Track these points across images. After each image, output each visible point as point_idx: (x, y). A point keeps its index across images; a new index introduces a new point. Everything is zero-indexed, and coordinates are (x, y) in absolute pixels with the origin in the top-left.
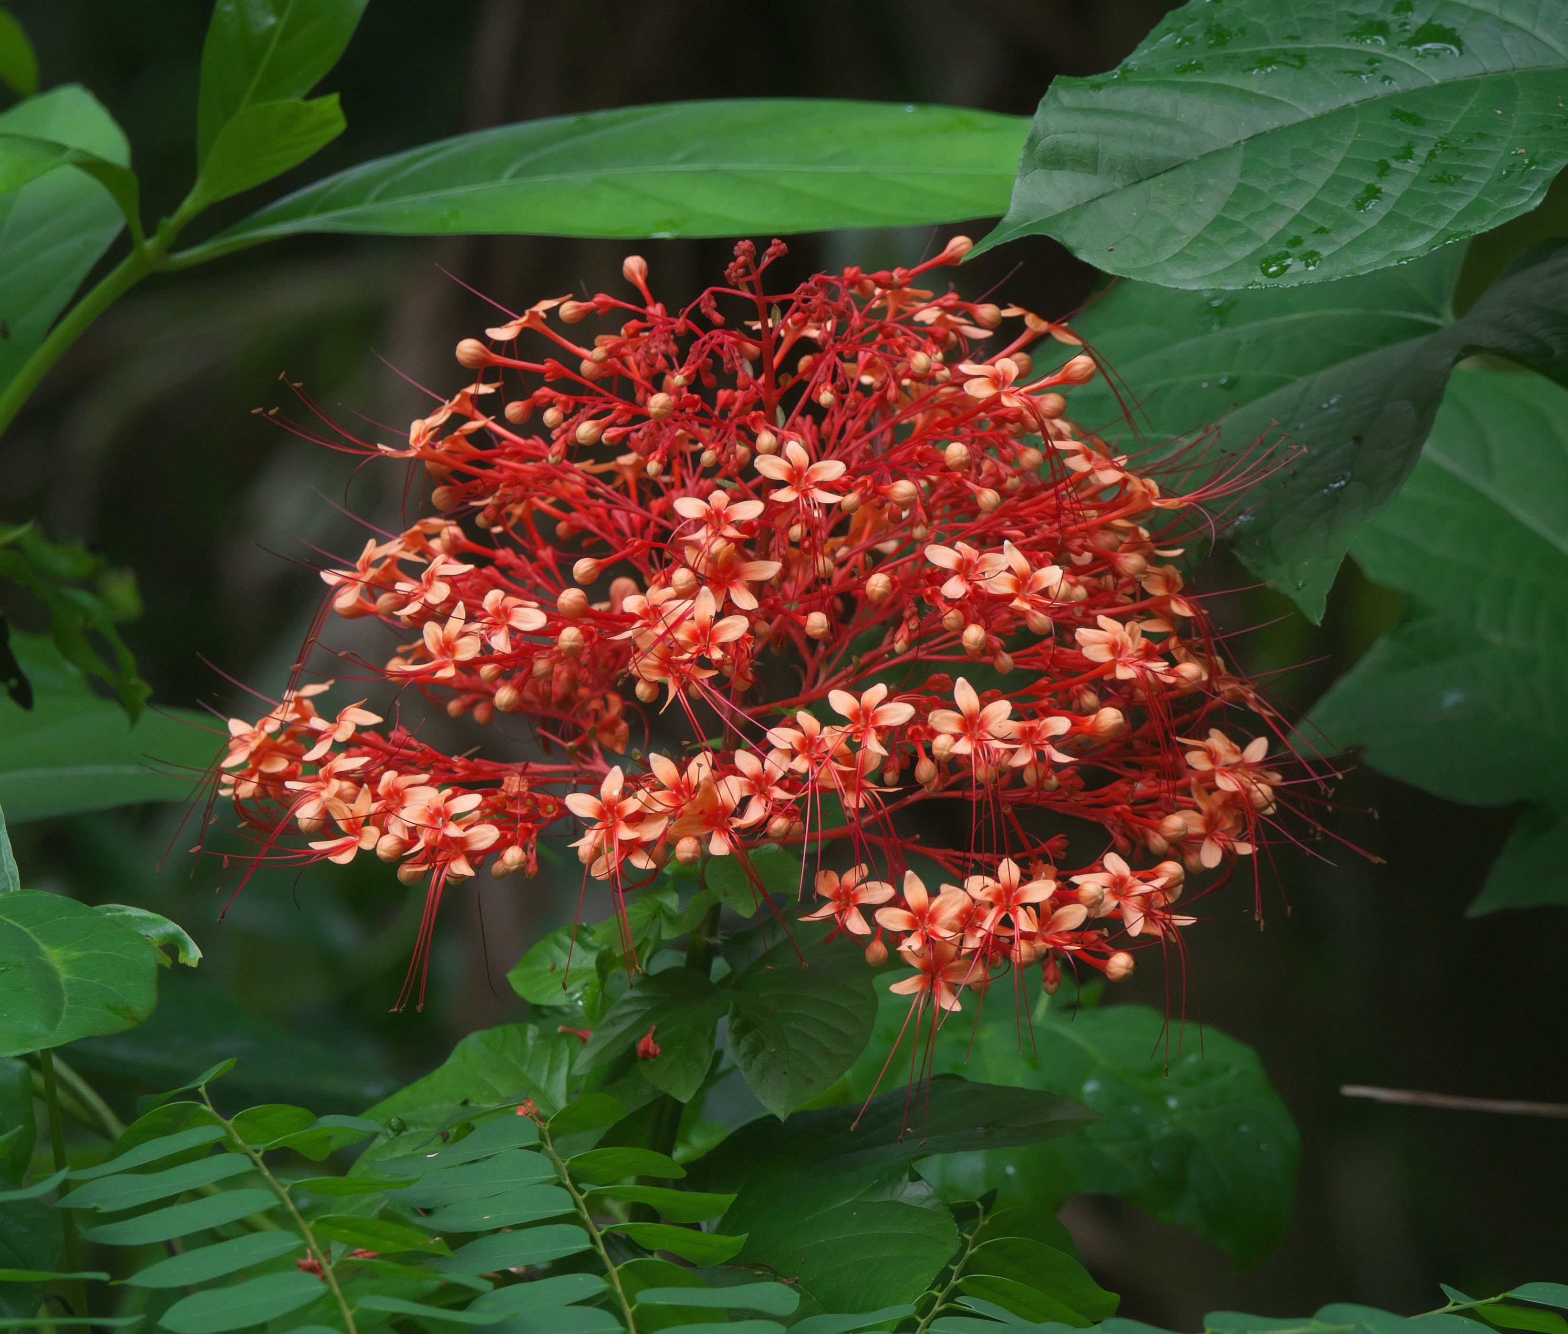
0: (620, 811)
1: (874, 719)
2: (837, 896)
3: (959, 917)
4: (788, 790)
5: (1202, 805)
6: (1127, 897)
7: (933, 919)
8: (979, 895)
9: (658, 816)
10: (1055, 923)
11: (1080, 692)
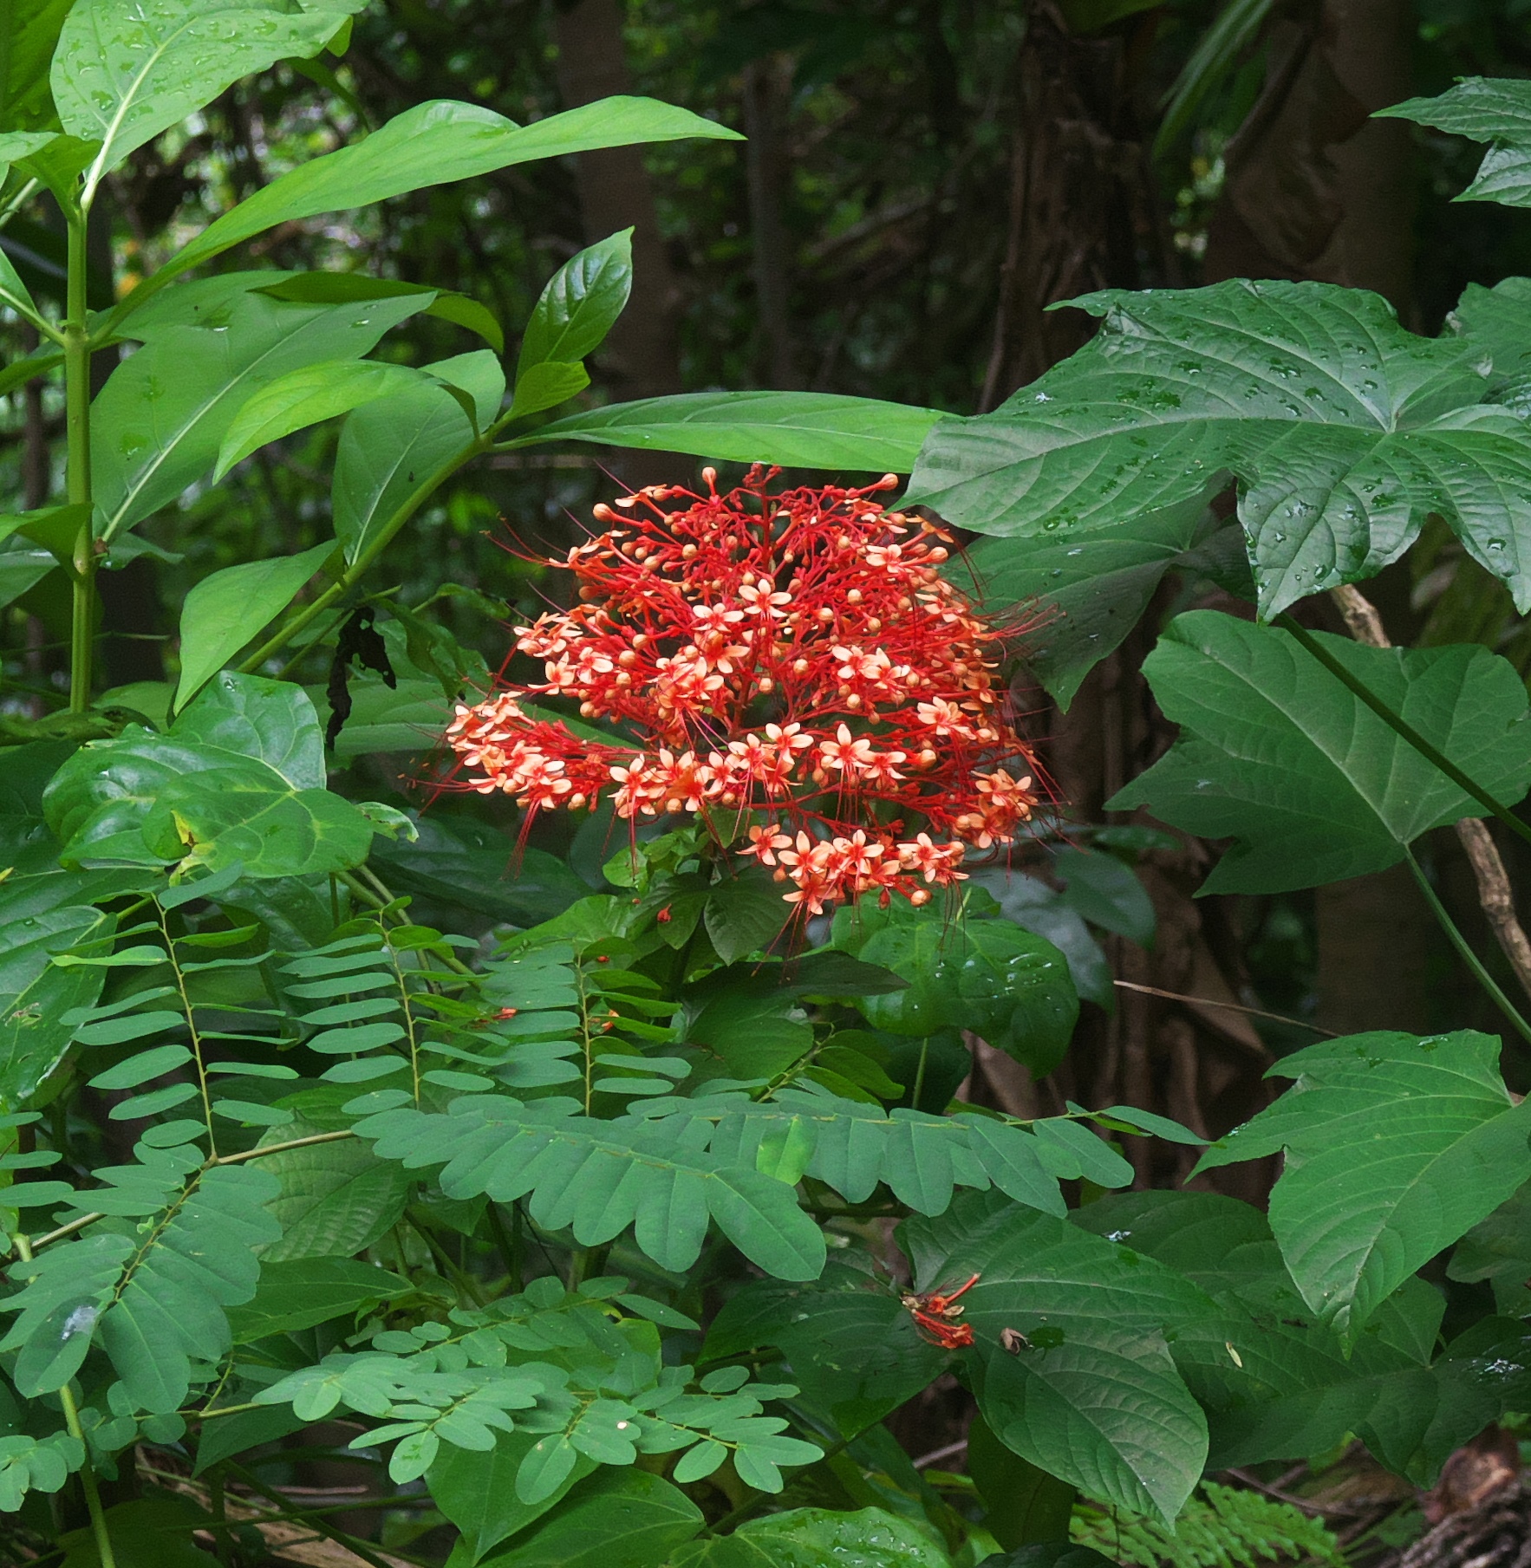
0: (639, 780)
1: (790, 743)
2: (760, 841)
3: (827, 861)
4: (737, 778)
5: (984, 812)
6: (928, 859)
7: (811, 860)
8: (841, 850)
9: (660, 785)
10: (882, 870)
11: (922, 740)
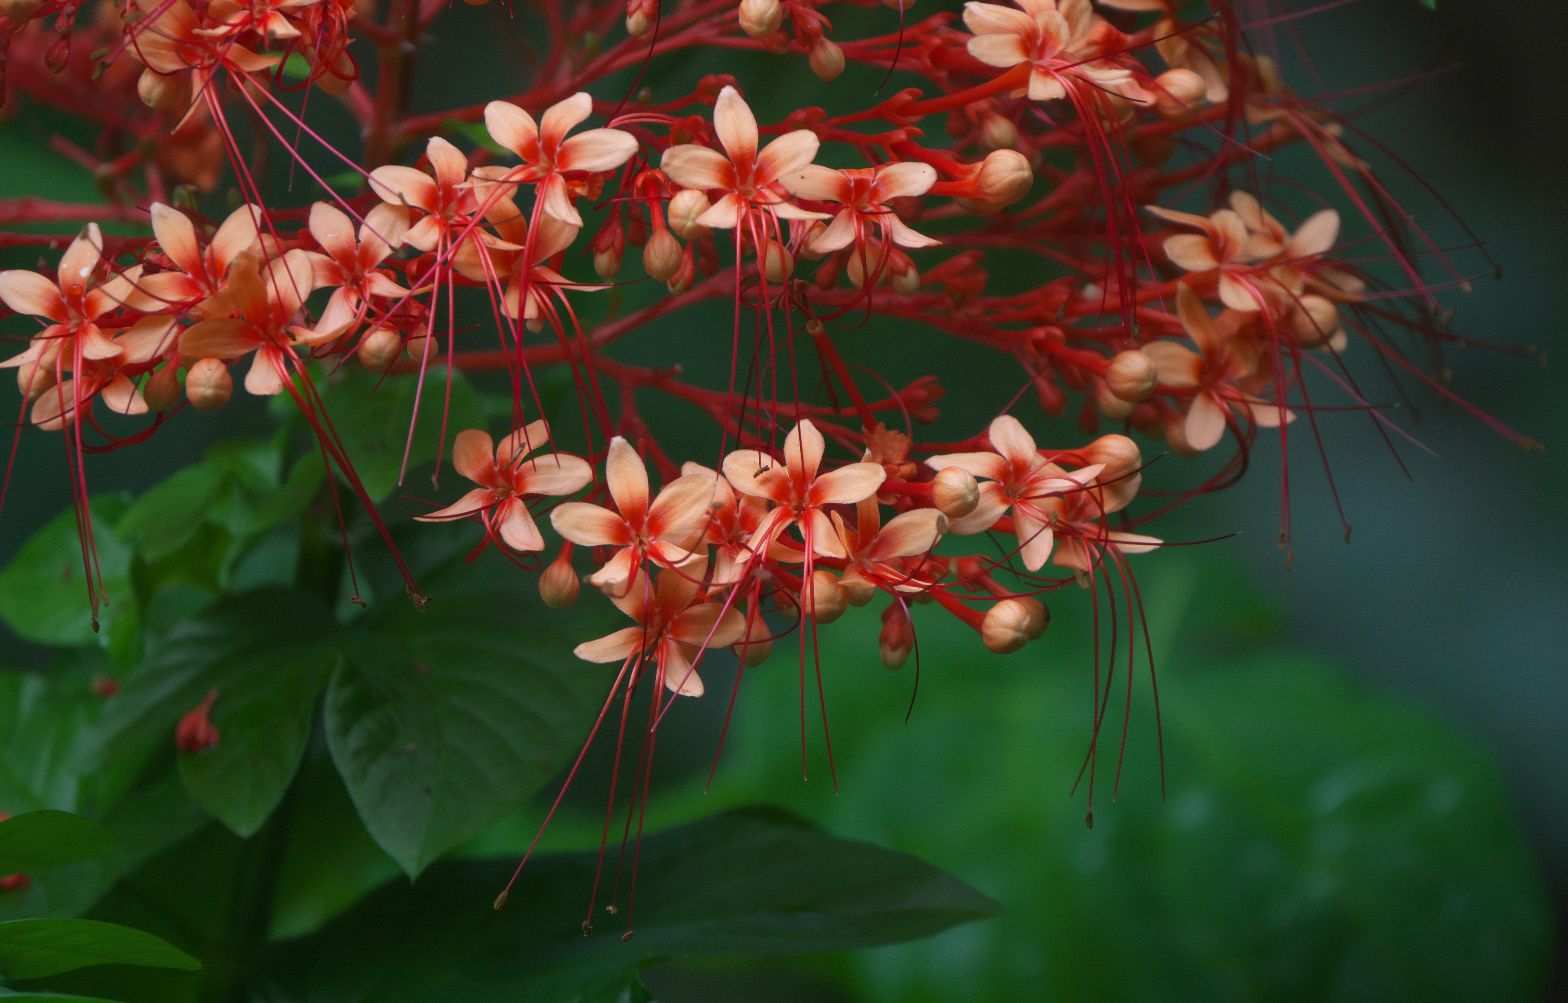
0: (90, 306)
1: (564, 157)
2: (489, 478)
3: (709, 525)
4: (401, 282)
5: (1196, 335)
6: (1026, 498)
7: (656, 526)
8: (750, 486)
9: (158, 318)
10: (886, 542)
11: (982, 118)
